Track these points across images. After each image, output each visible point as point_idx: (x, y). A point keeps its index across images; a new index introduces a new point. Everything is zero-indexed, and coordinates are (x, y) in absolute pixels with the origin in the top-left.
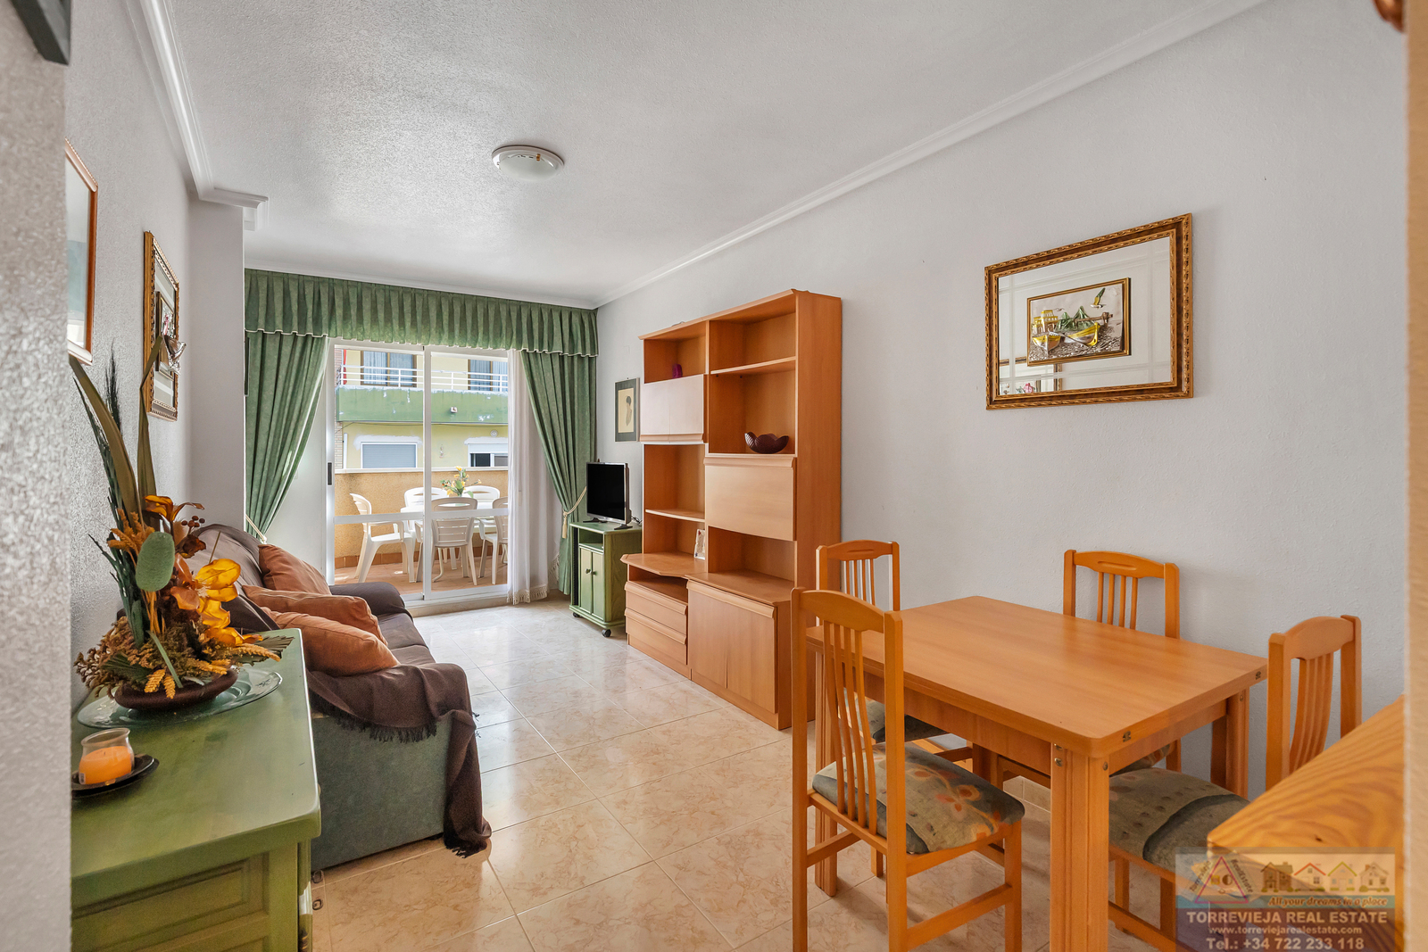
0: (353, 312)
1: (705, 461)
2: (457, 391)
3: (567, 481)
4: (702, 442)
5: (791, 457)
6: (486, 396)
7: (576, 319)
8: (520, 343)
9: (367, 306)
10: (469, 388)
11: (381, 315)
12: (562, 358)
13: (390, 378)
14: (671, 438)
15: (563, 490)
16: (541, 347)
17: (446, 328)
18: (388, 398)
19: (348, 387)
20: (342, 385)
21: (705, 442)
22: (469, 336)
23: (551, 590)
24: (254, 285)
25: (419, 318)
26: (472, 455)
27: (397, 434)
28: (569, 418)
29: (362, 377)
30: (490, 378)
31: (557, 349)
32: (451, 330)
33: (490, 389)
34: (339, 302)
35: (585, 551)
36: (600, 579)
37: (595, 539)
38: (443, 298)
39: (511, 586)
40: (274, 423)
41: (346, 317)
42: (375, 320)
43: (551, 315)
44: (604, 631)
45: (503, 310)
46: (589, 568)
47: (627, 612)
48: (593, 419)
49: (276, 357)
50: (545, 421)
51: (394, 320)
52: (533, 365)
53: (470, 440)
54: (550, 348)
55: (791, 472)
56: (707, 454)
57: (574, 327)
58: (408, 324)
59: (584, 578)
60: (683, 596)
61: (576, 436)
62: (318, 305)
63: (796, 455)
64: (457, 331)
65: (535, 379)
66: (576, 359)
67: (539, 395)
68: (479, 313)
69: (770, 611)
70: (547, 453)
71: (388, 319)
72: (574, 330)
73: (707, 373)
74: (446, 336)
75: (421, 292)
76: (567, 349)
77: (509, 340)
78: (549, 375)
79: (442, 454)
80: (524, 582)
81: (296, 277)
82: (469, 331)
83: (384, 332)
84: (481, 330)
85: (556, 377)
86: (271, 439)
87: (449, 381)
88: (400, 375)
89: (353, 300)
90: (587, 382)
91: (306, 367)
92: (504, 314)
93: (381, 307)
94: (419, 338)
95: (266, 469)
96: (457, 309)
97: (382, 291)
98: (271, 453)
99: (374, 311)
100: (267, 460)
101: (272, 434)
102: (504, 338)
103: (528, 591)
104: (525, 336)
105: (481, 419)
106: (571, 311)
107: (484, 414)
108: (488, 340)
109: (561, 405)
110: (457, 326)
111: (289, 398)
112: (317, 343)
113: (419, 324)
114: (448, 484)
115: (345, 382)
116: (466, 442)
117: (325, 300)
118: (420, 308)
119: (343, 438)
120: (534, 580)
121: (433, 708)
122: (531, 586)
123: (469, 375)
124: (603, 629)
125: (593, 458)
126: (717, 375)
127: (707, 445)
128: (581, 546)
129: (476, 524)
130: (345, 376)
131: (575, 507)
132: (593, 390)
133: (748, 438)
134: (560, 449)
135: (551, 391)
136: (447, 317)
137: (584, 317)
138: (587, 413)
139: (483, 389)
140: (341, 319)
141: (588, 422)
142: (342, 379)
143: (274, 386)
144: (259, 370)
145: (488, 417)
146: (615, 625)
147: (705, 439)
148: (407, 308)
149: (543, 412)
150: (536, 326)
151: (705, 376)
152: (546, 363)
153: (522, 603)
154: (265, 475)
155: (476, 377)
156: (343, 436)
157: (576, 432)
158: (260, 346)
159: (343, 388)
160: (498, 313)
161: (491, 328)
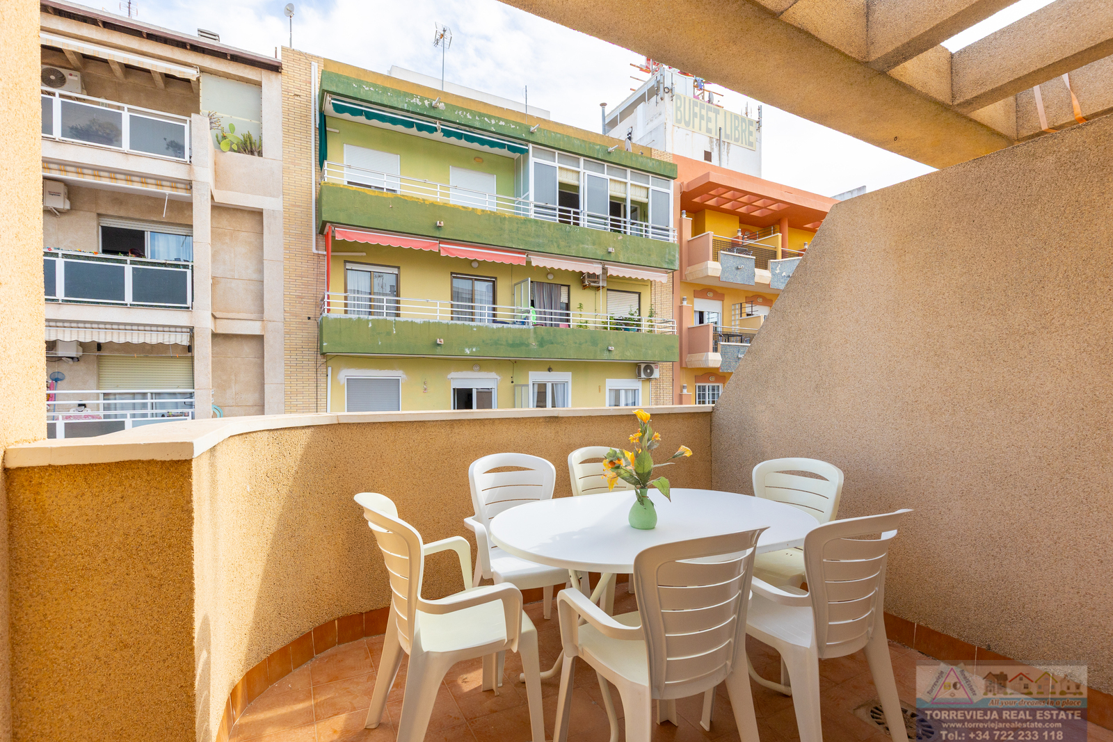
2: (443, 322)
6: (472, 327)
10: (452, 318)
13: (375, 307)
18: (373, 328)
19: (332, 315)
20: (325, 314)
26: (454, 389)
27: (381, 368)
29: (346, 305)
30: (472, 307)
33: (473, 320)
53: (453, 375)
79: (425, 389)
87: (435, 311)
88: (385, 304)
105: (468, 351)
107: (470, 346)
115: (329, 310)
116: (449, 376)
119: (327, 371)
123: (452, 305)
130: (329, 303)
139: (465, 319)
142: (326, 307)
145: (474, 350)
155: (458, 306)
156: (327, 369)
159: (327, 317)
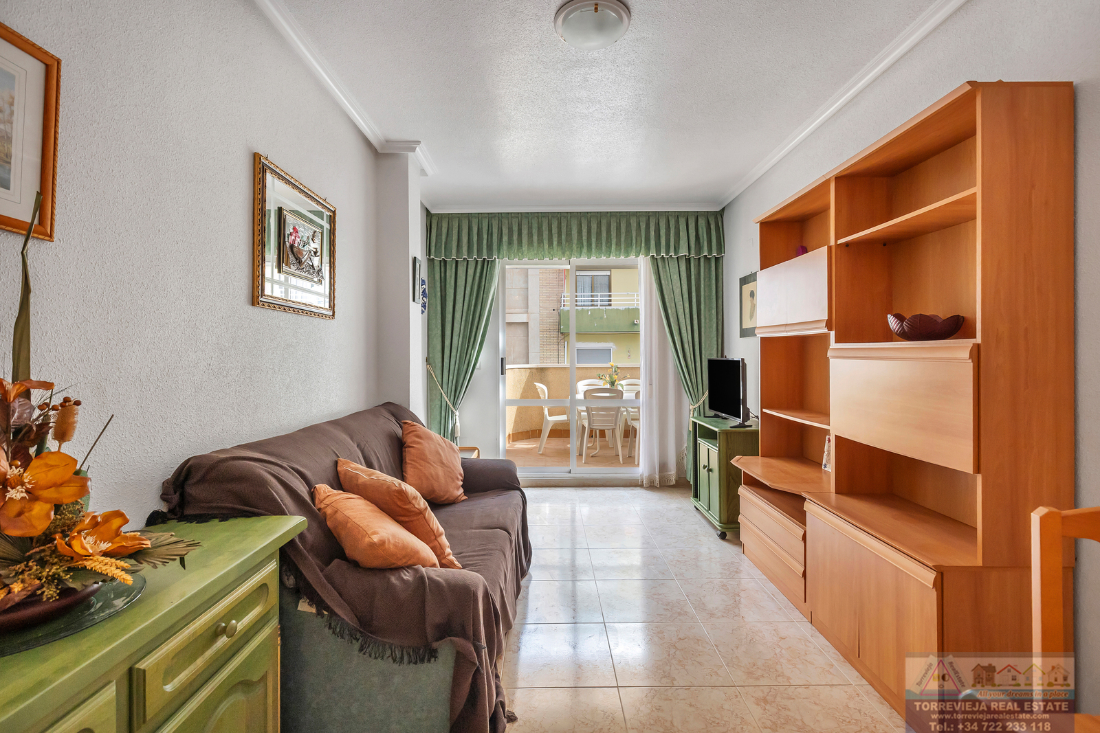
0: (515, 237)
1: (829, 354)
3: (693, 377)
4: (826, 331)
5: (969, 343)
7: (702, 222)
8: (648, 249)
9: (525, 232)
11: (535, 238)
12: (688, 261)
13: (593, 301)
14: (788, 328)
15: (690, 384)
16: (667, 252)
17: (585, 243)
18: (591, 315)
19: (566, 308)
20: (562, 307)
21: (830, 329)
22: (604, 248)
23: (679, 478)
24: (450, 225)
25: (563, 237)
28: (695, 317)
31: (683, 252)
32: (589, 245)
34: (505, 231)
35: (704, 445)
36: (715, 476)
37: (710, 435)
38: (583, 218)
39: (642, 469)
40: (462, 328)
41: (510, 242)
42: (530, 243)
43: (677, 222)
44: (719, 533)
45: (633, 222)
46: (706, 464)
47: (741, 519)
48: (720, 317)
49: (464, 278)
50: (671, 320)
51: (544, 241)
52: (660, 269)
54: (676, 251)
55: (970, 365)
56: (833, 345)
57: (700, 229)
58: (555, 243)
59: (703, 473)
60: (800, 517)
61: (703, 334)
62: (490, 234)
63: (979, 340)
64: (594, 245)
65: (663, 282)
66: (702, 260)
67: (666, 297)
68: (612, 227)
69: (931, 576)
70: (673, 350)
71: (540, 241)
72: (700, 233)
73: (832, 243)
74: (585, 250)
75: (566, 214)
76: (693, 251)
77: (639, 248)
78: (676, 277)
79: (629, 356)
80: (655, 469)
81: (477, 215)
82: (604, 244)
83: (538, 251)
84: (614, 241)
85: (682, 279)
86: (461, 340)
87: (634, 300)
88: (599, 298)
89: (515, 228)
90: (714, 282)
91: (483, 284)
92: (634, 225)
93: (535, 231)
94: (564, 254)
95: (458, 362)
96: (594, 226)
97: (536, 218)
98: (461, 349)
99: (530, 235)
100: (458, 355)
101: (461, 336)
102: (634, 247)
103: (657, 477)
104: (653, 243)
106: (697, 215)
108: (620, 250)
109: (687, 305)
110: (594, 240)
111: (472, 308)
112: (491, 264)
113: (564, 242)
114: (603, 377)
115: (564, 305)
117: (495, 231)
118: (565, 228)
119: (564, 344)
120: (663, 467)
121: (429, 631)
122: (660, 471)
124: (718, 530)
125: (720, 354)
126: (847, 245)
127: (833, 334)
128: (700, 440)
129: (624, 411)
131: (701, 401)
132: (720, 289)
133: (892, 322)
134: (686, 346)
135: (678, 291)
136: (586, 234)
137: (710, 219)
138: (714, 312)
140: (507, 244)
141: (715, 320)
142: (563, 303)
143: (462, 299)
144: (453, 288)
146: (730, 528)
147: (830, 328)
148: (555, 230)
149: (669, 311)
150: (663, 232)
151: (830, 248)
152: (673, 265)
153: (651, 487)
154: (457, 366)
157: (703, 329)
158: (454, 270)
159: (563, 309)
160: (629, 225)
161: (623, 239)
